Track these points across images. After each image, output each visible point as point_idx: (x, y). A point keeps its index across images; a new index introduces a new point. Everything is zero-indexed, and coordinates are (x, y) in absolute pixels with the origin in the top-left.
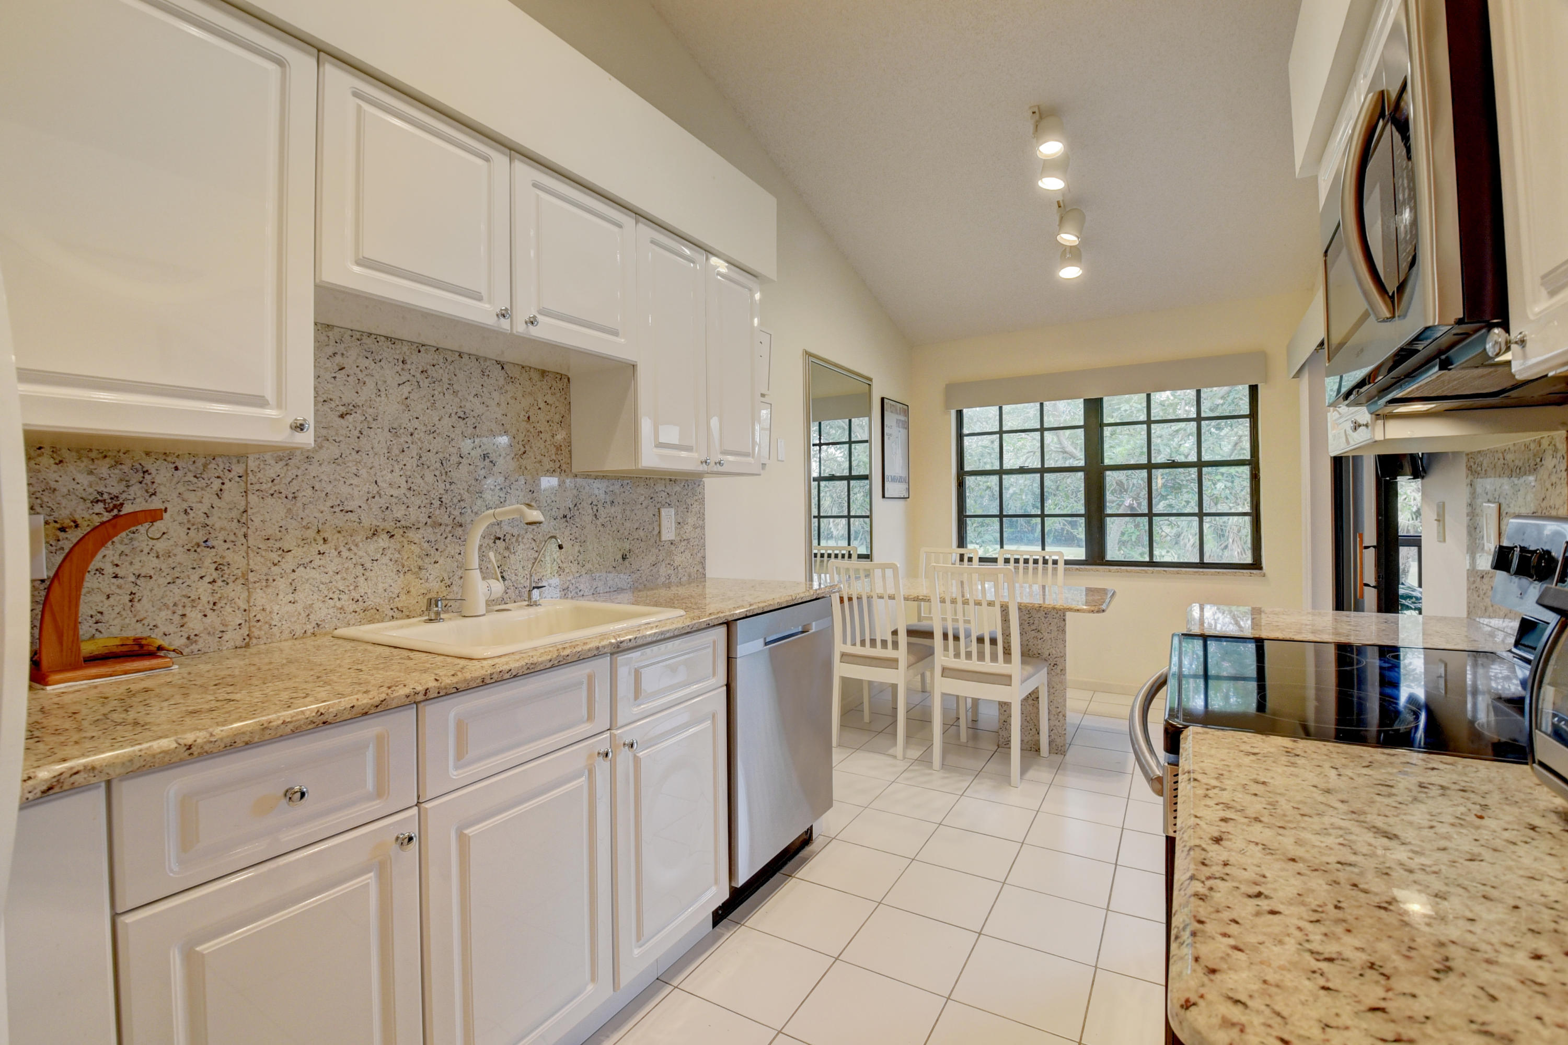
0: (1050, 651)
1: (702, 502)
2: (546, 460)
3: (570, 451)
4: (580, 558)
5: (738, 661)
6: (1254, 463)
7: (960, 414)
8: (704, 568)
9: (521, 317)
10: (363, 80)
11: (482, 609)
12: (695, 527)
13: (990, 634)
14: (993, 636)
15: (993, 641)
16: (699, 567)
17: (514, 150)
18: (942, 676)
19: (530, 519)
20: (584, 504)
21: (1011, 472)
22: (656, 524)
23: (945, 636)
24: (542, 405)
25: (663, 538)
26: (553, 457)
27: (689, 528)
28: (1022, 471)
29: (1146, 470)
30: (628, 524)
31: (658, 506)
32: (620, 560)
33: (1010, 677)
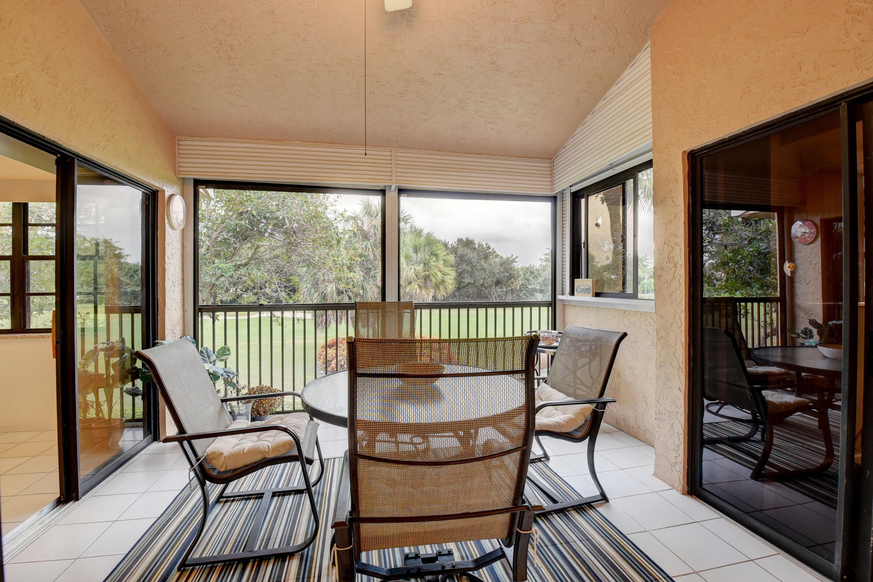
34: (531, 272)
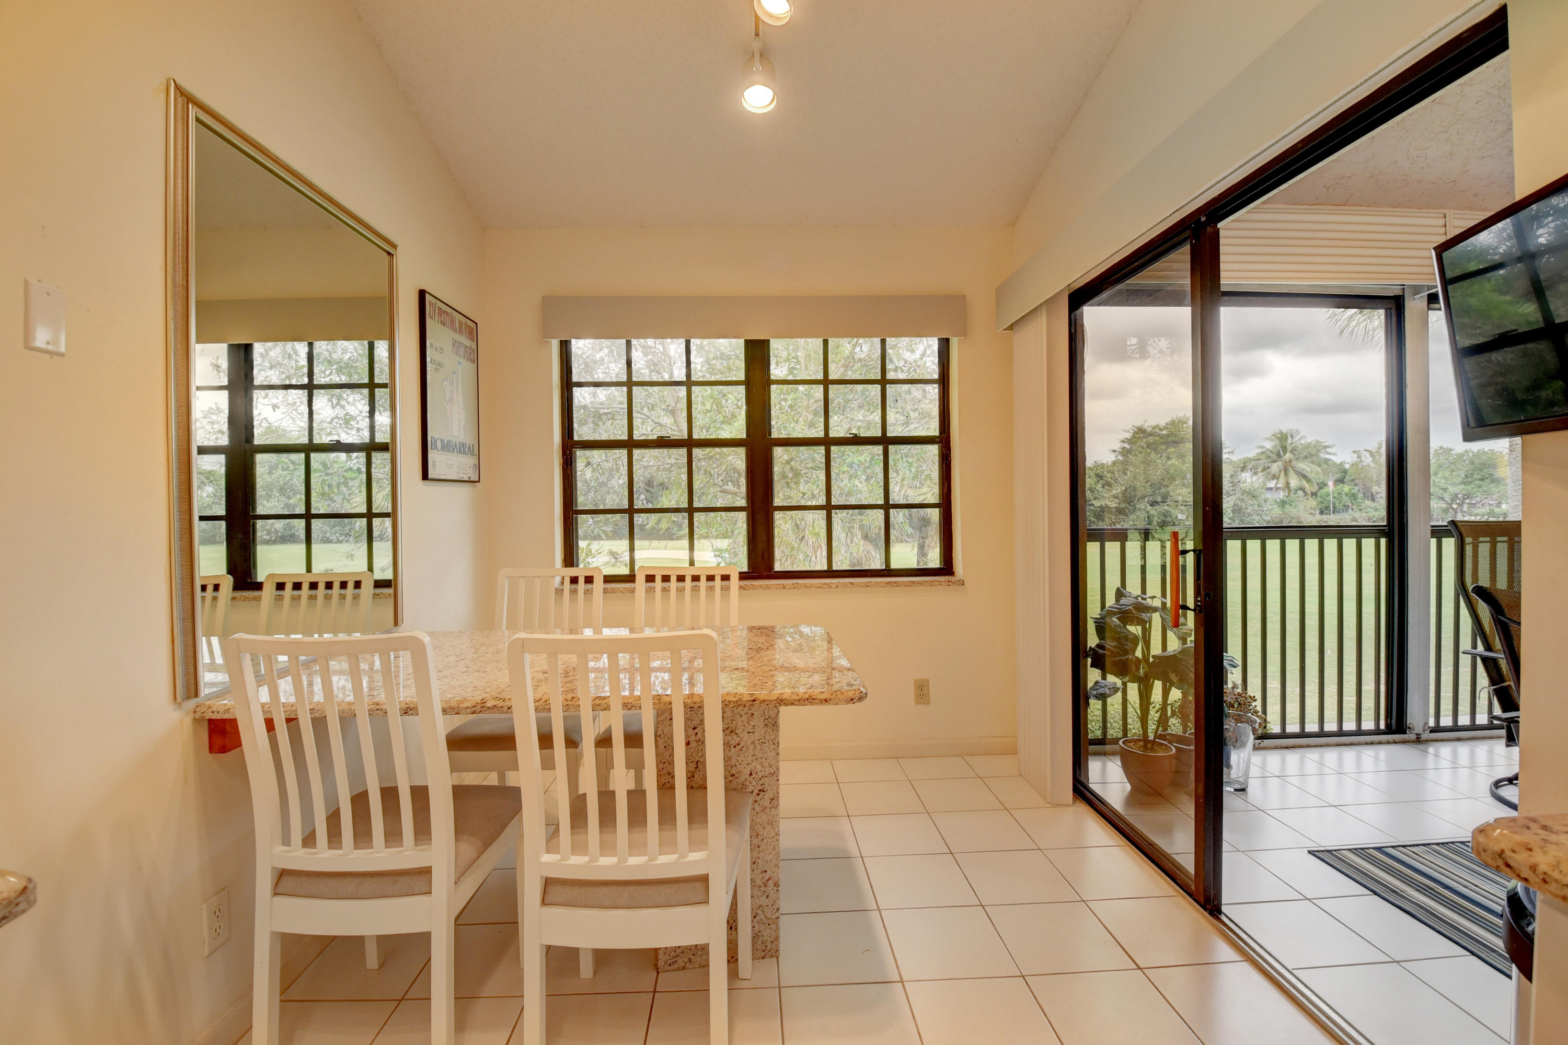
0: (751, 767)
6: (944, 440)
7: (565, 346)
13: (625, 725)
14: (633, 728)
15: (633, 740)
18: (544, 903)
21: (646, 444)
23: (546, 740)
28: (663, 443)
29: (823, 447)
33: (704, 879)
34: (1098, 475)
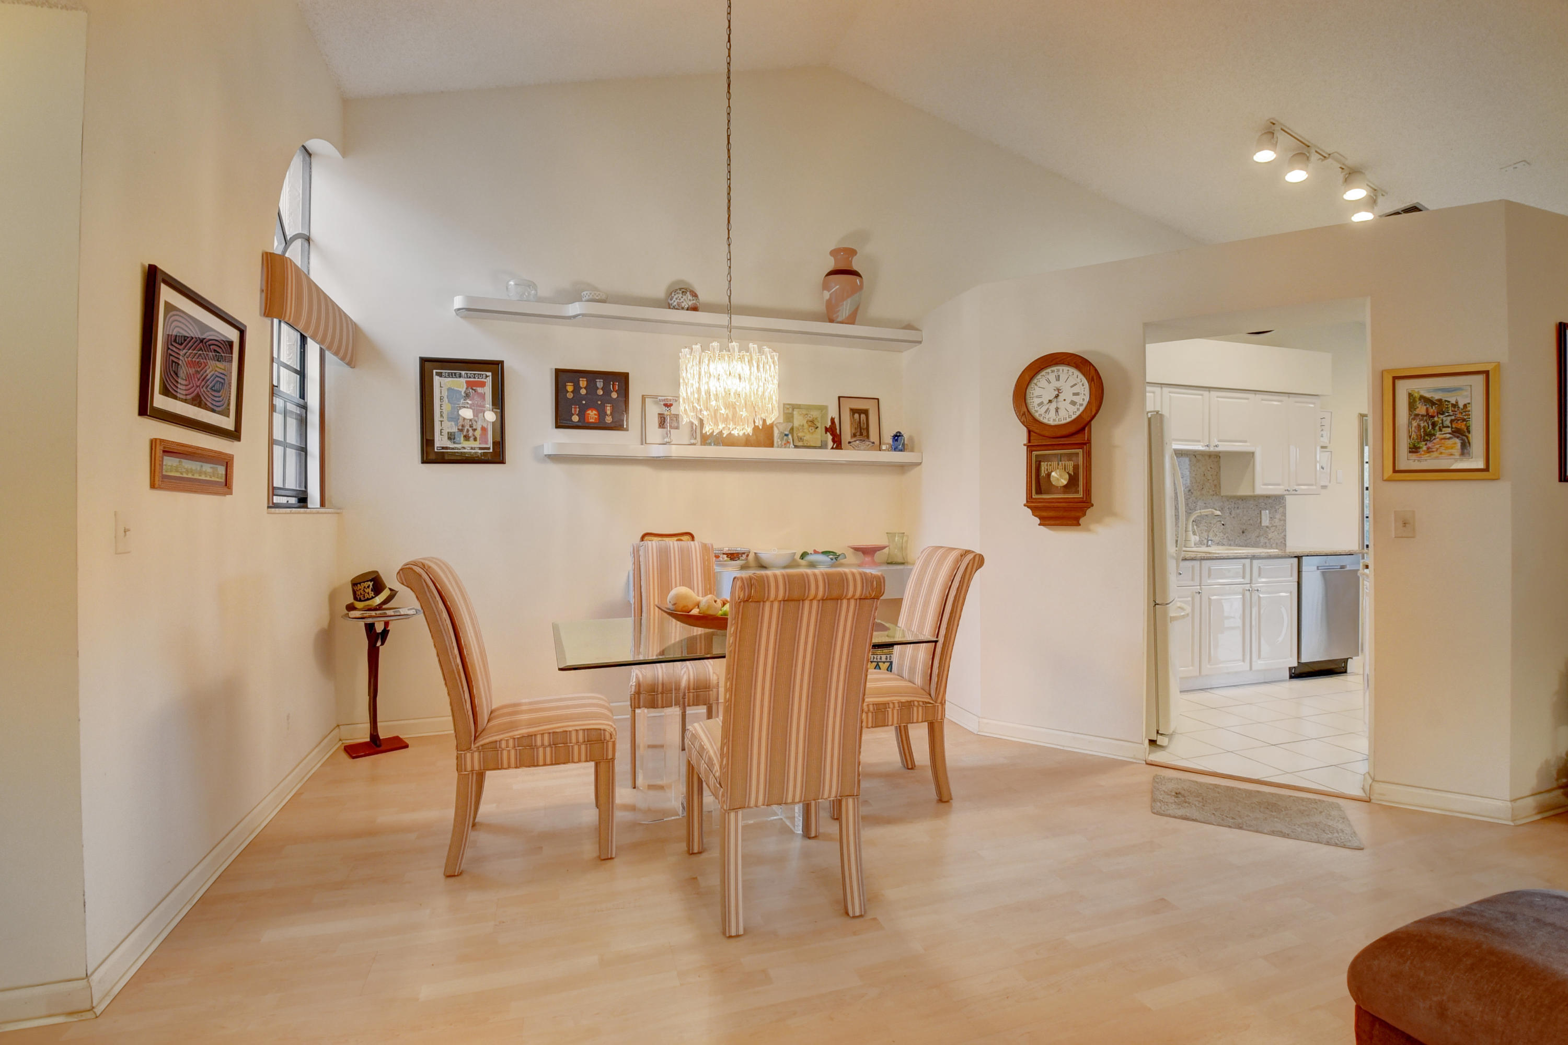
1: (1285, 507)
2: (1211, 491)
3: (1220, 487)
4: (1224, 531)
5: (1303, 572)
8: (1285, 541)
9: (1213, 444)
10: (1170, 387)
11: (1193, 545)
12: (1280, 520)
16: (1282, 540)
17: (1209, 389)
19: (1216, 514)
20: (1226, 509)
22: (1259, 518)
24: (1209, 469)
25: (1263, 525)
26: (1214, 489)
27: (1277, 520)
30: (1245, 518)
31: (1260, 509)
32: (1242, 533)
